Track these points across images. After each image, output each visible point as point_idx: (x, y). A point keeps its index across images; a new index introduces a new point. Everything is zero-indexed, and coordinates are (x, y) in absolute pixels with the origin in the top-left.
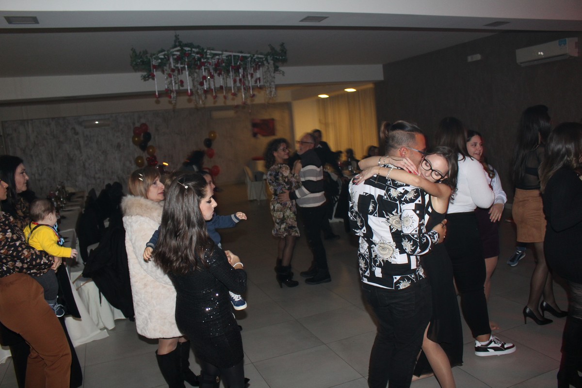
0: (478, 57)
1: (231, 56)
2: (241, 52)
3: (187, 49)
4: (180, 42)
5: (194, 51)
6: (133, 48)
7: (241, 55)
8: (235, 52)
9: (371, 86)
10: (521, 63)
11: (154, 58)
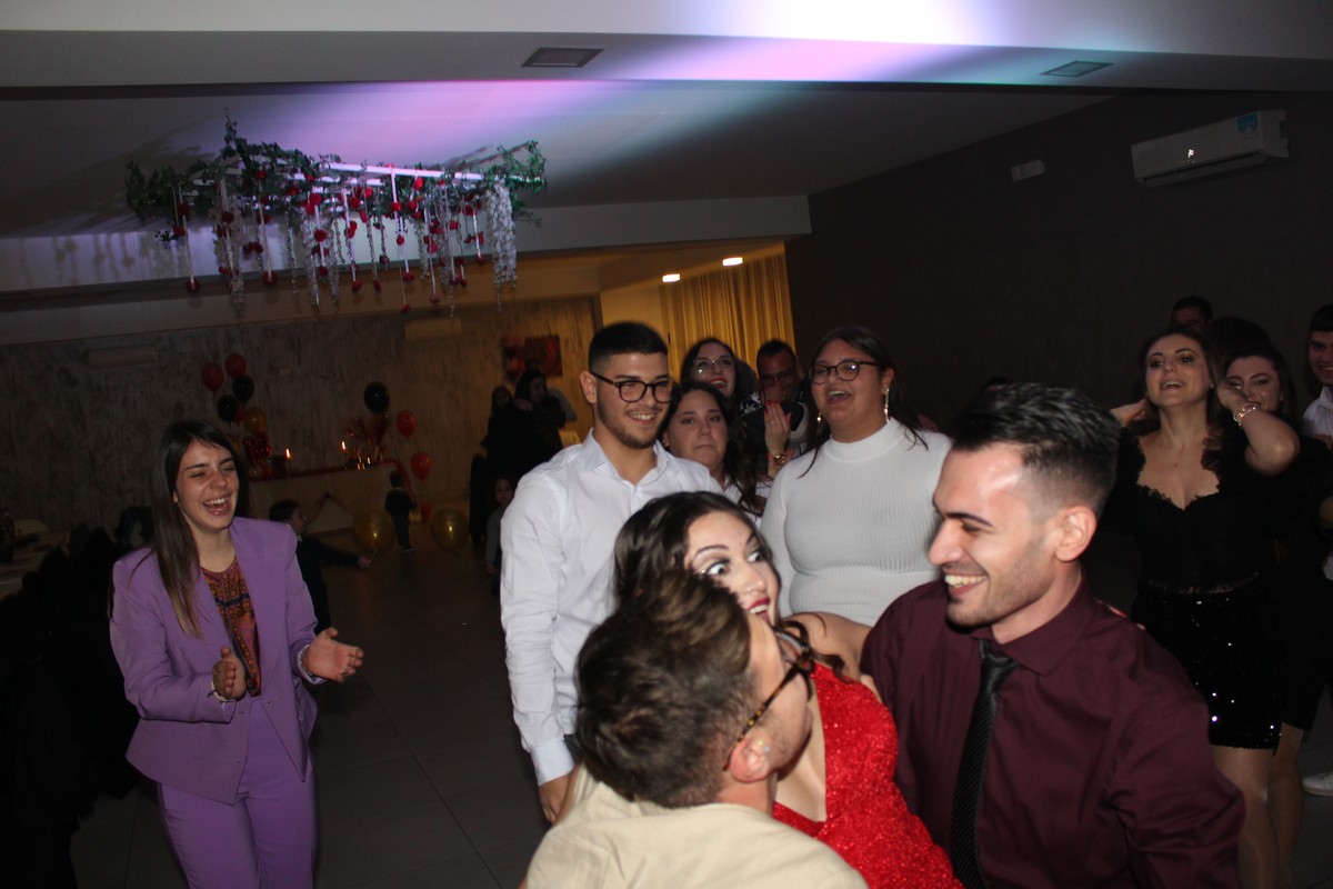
0: (1036, 168)
1: (390, 176)
2: (420, 167)
3: (262, 159)
4: (241, 142)
5: (282, 166)
6: (131, 163)
7: (417, 174)
8: (399, 167)
9: (780, 249)
10: (1146, 179)
11: (183, 186)
